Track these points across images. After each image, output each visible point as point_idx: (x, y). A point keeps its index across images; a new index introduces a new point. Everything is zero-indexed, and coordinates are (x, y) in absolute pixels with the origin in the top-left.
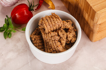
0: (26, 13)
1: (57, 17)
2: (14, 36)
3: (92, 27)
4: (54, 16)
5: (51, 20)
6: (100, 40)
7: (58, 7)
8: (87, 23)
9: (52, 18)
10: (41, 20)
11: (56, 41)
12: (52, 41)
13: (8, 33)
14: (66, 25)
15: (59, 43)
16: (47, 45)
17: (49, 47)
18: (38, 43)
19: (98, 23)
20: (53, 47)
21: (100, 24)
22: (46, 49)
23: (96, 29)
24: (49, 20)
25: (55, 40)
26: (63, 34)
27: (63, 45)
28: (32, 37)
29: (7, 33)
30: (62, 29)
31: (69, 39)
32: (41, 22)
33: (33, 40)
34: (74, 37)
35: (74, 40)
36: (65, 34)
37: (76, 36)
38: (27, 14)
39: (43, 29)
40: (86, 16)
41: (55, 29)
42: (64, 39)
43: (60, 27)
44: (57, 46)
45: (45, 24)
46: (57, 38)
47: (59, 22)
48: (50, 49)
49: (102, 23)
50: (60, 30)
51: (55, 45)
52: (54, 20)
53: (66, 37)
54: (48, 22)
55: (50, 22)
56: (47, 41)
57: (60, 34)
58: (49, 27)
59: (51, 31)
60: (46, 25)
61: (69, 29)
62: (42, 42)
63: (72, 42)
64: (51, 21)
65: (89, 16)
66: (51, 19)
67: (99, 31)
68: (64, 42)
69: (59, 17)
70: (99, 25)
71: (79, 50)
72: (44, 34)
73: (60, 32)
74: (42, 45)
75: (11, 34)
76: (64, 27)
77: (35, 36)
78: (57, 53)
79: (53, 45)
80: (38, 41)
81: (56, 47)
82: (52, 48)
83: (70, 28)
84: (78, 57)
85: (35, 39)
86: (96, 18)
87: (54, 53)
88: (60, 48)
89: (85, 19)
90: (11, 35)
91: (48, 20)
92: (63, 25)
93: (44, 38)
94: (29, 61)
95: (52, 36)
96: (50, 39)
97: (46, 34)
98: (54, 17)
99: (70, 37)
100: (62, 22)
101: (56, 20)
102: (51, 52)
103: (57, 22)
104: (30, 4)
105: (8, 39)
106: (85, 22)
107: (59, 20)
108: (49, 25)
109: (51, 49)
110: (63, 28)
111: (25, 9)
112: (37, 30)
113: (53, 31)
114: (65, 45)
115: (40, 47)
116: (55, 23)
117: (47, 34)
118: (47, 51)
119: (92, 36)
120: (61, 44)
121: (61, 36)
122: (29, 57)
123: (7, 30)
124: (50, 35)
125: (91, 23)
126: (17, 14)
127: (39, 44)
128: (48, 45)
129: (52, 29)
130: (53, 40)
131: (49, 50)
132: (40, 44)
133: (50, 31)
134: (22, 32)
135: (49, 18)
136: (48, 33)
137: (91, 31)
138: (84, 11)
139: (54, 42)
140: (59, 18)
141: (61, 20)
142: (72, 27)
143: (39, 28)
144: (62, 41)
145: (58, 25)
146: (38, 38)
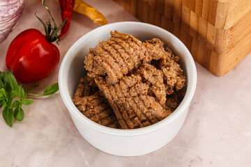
0: (43, 52)
1: (127, 39)
2: (30, 114)
3: (213, 42)
4: (120, 38)
5: (116, 50)
6: (234, 68)
7: (111, 16)
8: (198, 34)
9: (117, 43)
10: (90, 55)
11: (142, 96)
12: (133, 99)
13: (14, 109)
14: (153, 51)
15: (151, 99)
16: (121, 113)
17: (129, 115)
18: (98, 114)
19: (226, 28)
20: (139, 113)
21: (231, 29)
22: (122, 123)
23: (225, 43)
24: (112, 51)
25: (139, 95)
26: (153, 76)
27: (162, 100)
28: (78, 103)
29: (10, 110)
30: (147, 65)
31: (172, 83)
32: (91, 62)
33: (84, 109)
34: (178, 76)
35: (182, 82)
36: (159, 73)
37: (183, 73)
38: (47, 53)
39: (100, 76)
40: (192, 19)
41: (131, 68)
42: (161, 86)
43: (142, 61)
44: (149, 108)
45: (106, 62)
46: (144, 88)
47: (138, 48)
48: (132, 119)
49: (235, 25)
50: (143, 66)
51: (141, 106)
52: (123, 48)
53: (162, 81)
54: (111, 55)
55: (116, 55)
56: (120, 102)
57: (146, 78)
58: (116, 66)
59: (124, 75)
60: (109, 64)
61: (161, 60)
62: (105, 110)
63: (178, 88)
64: (117, 52)
65: (199, 15)
66: (117, 46)
67: (232, 47)
68: (162, 93)
69: (131, 36)
70: (229, 32)
71: (195, 103)
72: (109, 87)
73: (145, 72)
74: (110, 116)
75: (21, 110)
76: (151, 58)
77: (85, 99)
78: (152, 123)
79: (138, 107)
80: (95, 110)
81: (146, 110)
82: (136, 116)
83: (165, 57)
84: (198, 121)
85: (87, 106)
86: (220, 15)
87: (144, 126)
88: (158, 110)
89: (189, 26)
90: (23, 114)
91: (109, 52)
92: (147, 53)
93: (110, 98)
94: (87, 163)
95: (129, 88)
96: (126, 94)
97: (112, 87)
98: (120, 40)
99: (171, 78)
100: (143, 47)
101: (130, 46)
102: (138, 127)
103: (132, 50)
104: (47, 27)
105: (16, 125)
106: (190, 33)
107: (136, 43)
108: (116, 62)
109: (136, 119)
110: (148, 60)
111: (37, 41)
112: (83, 83)
113: (129, 75)
114: (165, 99)
115: (106, 122)
116: (128, 54)
117: (117, 85)
118: (126, 126)
119: (217, 63)
120: (158, 100)
121: (152, 80)
122: (83, 153)
123: (8, 103)
124: (124, 86)
125: (208, 32)
126: (21, 60)
127: (101, 115)
128: (125, 111)
129: (126, 71)
130: (134, 97)
131: (131, 124)
132: (103, 115)
133: (121, 75)
134: (46, 99)
135: (110, 45)
136: (119, 83)
137: (211, 51)
138: (184, 7)
139: (137, 99)
140: (135, 39)
141: (139, 42)
142: (167, 53)
143: (90, 76)
144: (157, 93)
145: (137, 57)
146: (94, 101)
